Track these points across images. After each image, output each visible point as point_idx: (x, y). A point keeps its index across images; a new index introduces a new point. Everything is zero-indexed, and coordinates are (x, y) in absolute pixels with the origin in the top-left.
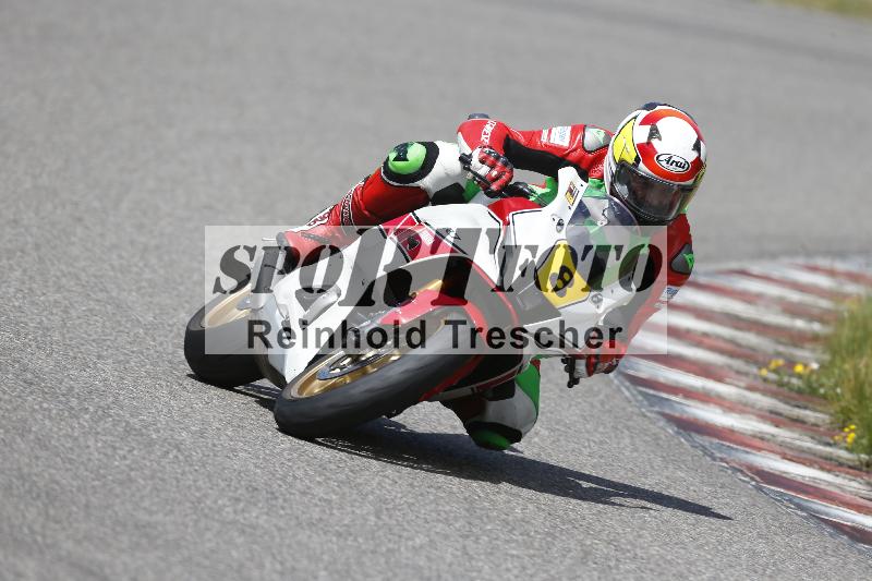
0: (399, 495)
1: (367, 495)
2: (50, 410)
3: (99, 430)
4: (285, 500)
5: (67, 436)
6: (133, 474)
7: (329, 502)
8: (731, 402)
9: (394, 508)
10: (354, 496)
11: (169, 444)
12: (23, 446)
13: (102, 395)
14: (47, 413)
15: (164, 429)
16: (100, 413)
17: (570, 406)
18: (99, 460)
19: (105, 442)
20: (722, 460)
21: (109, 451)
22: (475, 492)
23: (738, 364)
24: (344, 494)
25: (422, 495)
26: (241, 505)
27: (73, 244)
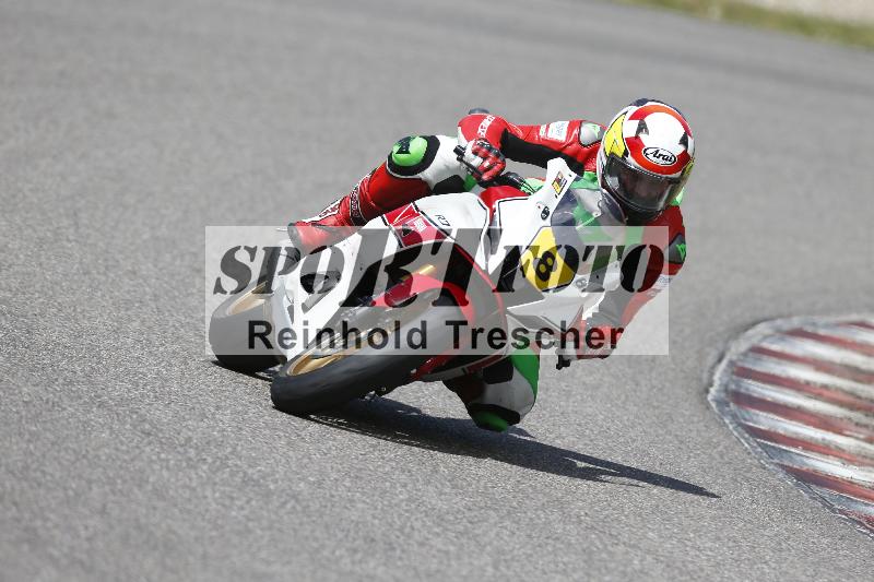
0: (517, 546)
1: (485, 546)
2: (168, 460)
3: (217, 480)
4: (403, 551)
5: (185, 486)
6: (251, 524)
7: (447, 553)
8: (850, 454)
9: (513, 559)
10: (472, 548)
11: (288, 495)
12: (140, 497)
13: (220, 445)
14: (164, 464)
15: (282, 480)
16: (218, 463)
17: (689, 457)
18: (218, 511)
19: (224, 492)
20: (841, 512)
21: (227, 502)
22: (592, 543)
23: (857, 416)
24: (462, 544)
25: (540, 546)
26: (358, 556)
27: (192, 294)
